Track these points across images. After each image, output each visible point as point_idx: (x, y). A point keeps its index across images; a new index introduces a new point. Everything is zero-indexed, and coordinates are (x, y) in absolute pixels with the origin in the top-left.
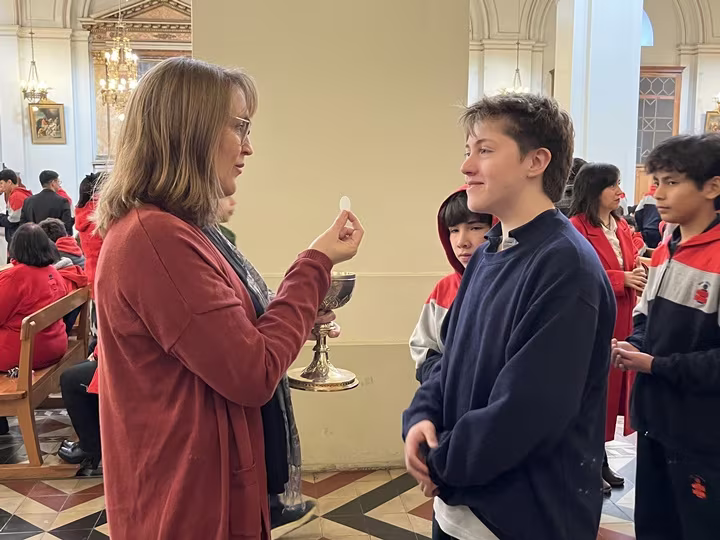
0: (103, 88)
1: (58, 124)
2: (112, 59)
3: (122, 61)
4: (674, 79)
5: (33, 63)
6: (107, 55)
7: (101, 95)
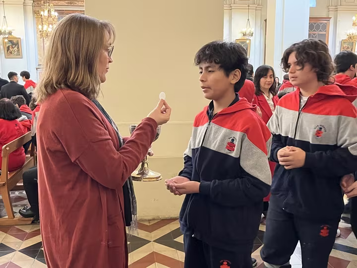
0: (41, 30)
1: (18, 48)
2: (45, 15)
3: (50, 16)
4: (326, 23)
5: (5, 17)
6: (42, 13)
7: (39, 33)
